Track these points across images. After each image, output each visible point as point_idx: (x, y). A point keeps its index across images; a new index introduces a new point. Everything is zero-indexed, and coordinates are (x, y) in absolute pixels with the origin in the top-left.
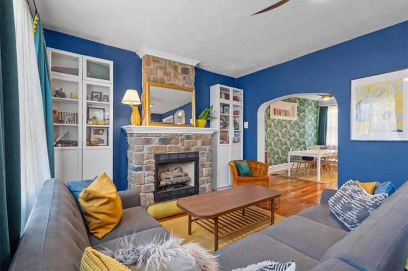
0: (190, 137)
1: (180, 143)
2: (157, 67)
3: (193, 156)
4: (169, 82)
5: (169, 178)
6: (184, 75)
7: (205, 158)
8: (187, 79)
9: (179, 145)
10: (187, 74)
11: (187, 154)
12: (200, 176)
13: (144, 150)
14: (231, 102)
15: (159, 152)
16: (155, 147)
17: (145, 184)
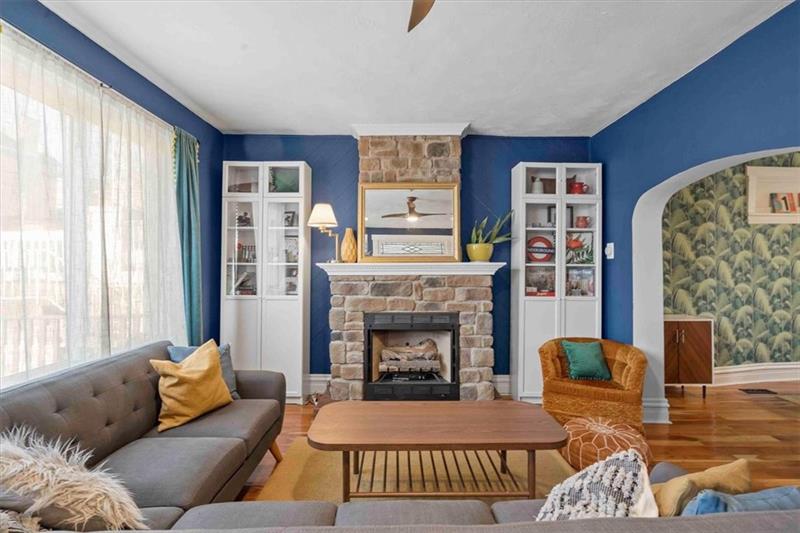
0: (438, 282)
1: (414, 293)
2: (379, 154)
3: (447, 320)
4: (404, 178)
5: (397, 359)
6: (434, 159)
7: (475, 327)
8: (441, 164)
9: (413, 297)
10: (441, 154)
11: (432, 316)
12: (461, 363)
13: (346, 304)
14: (561, 198)
15: (371, 310)
16: (364, 300)
17: (345, 363)
